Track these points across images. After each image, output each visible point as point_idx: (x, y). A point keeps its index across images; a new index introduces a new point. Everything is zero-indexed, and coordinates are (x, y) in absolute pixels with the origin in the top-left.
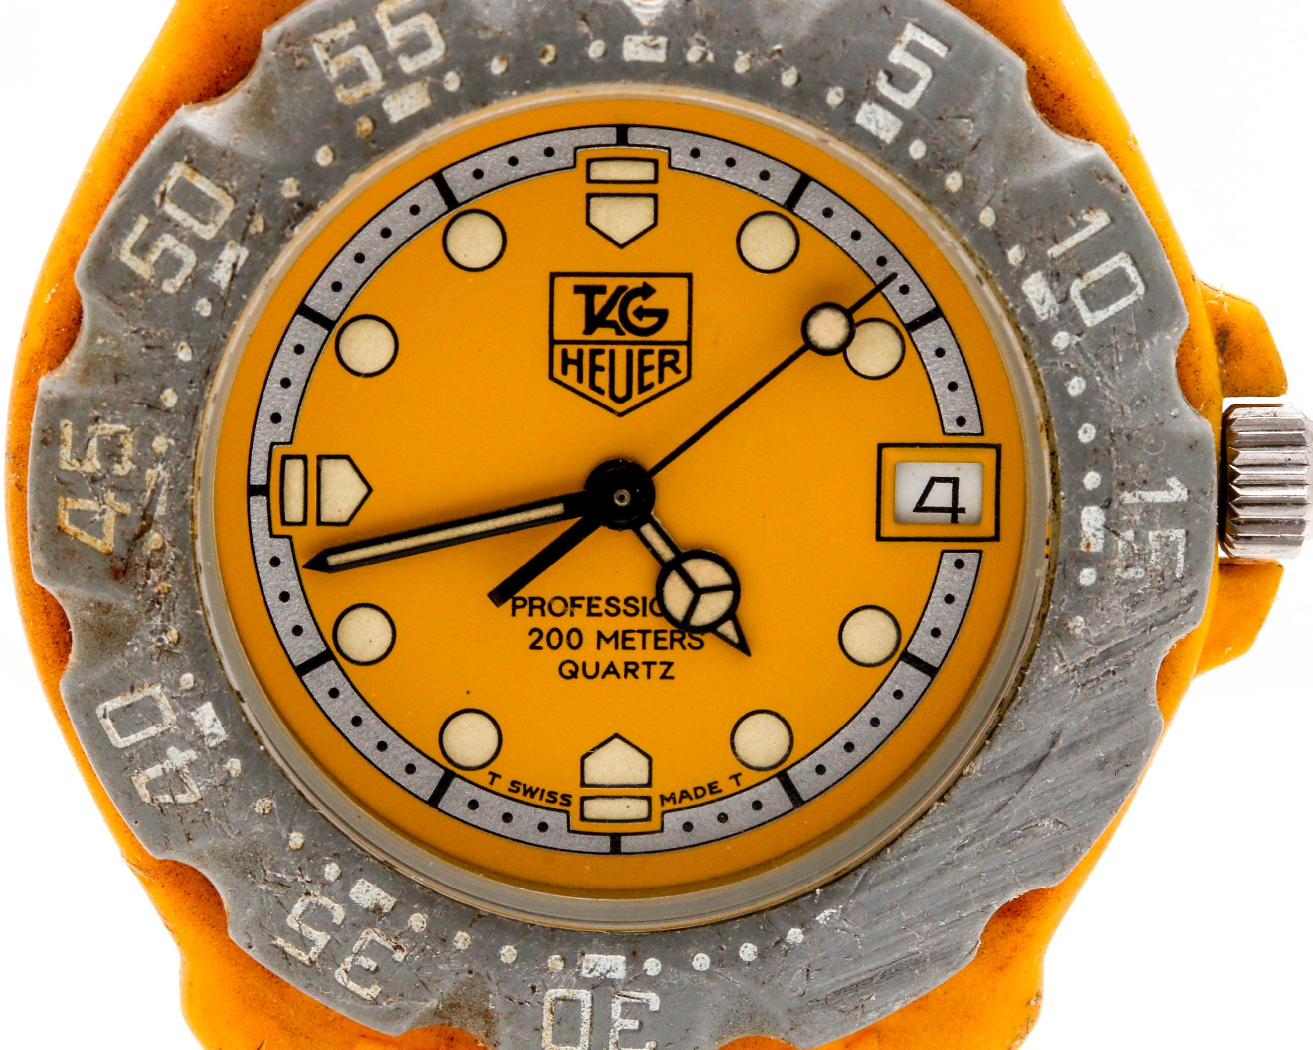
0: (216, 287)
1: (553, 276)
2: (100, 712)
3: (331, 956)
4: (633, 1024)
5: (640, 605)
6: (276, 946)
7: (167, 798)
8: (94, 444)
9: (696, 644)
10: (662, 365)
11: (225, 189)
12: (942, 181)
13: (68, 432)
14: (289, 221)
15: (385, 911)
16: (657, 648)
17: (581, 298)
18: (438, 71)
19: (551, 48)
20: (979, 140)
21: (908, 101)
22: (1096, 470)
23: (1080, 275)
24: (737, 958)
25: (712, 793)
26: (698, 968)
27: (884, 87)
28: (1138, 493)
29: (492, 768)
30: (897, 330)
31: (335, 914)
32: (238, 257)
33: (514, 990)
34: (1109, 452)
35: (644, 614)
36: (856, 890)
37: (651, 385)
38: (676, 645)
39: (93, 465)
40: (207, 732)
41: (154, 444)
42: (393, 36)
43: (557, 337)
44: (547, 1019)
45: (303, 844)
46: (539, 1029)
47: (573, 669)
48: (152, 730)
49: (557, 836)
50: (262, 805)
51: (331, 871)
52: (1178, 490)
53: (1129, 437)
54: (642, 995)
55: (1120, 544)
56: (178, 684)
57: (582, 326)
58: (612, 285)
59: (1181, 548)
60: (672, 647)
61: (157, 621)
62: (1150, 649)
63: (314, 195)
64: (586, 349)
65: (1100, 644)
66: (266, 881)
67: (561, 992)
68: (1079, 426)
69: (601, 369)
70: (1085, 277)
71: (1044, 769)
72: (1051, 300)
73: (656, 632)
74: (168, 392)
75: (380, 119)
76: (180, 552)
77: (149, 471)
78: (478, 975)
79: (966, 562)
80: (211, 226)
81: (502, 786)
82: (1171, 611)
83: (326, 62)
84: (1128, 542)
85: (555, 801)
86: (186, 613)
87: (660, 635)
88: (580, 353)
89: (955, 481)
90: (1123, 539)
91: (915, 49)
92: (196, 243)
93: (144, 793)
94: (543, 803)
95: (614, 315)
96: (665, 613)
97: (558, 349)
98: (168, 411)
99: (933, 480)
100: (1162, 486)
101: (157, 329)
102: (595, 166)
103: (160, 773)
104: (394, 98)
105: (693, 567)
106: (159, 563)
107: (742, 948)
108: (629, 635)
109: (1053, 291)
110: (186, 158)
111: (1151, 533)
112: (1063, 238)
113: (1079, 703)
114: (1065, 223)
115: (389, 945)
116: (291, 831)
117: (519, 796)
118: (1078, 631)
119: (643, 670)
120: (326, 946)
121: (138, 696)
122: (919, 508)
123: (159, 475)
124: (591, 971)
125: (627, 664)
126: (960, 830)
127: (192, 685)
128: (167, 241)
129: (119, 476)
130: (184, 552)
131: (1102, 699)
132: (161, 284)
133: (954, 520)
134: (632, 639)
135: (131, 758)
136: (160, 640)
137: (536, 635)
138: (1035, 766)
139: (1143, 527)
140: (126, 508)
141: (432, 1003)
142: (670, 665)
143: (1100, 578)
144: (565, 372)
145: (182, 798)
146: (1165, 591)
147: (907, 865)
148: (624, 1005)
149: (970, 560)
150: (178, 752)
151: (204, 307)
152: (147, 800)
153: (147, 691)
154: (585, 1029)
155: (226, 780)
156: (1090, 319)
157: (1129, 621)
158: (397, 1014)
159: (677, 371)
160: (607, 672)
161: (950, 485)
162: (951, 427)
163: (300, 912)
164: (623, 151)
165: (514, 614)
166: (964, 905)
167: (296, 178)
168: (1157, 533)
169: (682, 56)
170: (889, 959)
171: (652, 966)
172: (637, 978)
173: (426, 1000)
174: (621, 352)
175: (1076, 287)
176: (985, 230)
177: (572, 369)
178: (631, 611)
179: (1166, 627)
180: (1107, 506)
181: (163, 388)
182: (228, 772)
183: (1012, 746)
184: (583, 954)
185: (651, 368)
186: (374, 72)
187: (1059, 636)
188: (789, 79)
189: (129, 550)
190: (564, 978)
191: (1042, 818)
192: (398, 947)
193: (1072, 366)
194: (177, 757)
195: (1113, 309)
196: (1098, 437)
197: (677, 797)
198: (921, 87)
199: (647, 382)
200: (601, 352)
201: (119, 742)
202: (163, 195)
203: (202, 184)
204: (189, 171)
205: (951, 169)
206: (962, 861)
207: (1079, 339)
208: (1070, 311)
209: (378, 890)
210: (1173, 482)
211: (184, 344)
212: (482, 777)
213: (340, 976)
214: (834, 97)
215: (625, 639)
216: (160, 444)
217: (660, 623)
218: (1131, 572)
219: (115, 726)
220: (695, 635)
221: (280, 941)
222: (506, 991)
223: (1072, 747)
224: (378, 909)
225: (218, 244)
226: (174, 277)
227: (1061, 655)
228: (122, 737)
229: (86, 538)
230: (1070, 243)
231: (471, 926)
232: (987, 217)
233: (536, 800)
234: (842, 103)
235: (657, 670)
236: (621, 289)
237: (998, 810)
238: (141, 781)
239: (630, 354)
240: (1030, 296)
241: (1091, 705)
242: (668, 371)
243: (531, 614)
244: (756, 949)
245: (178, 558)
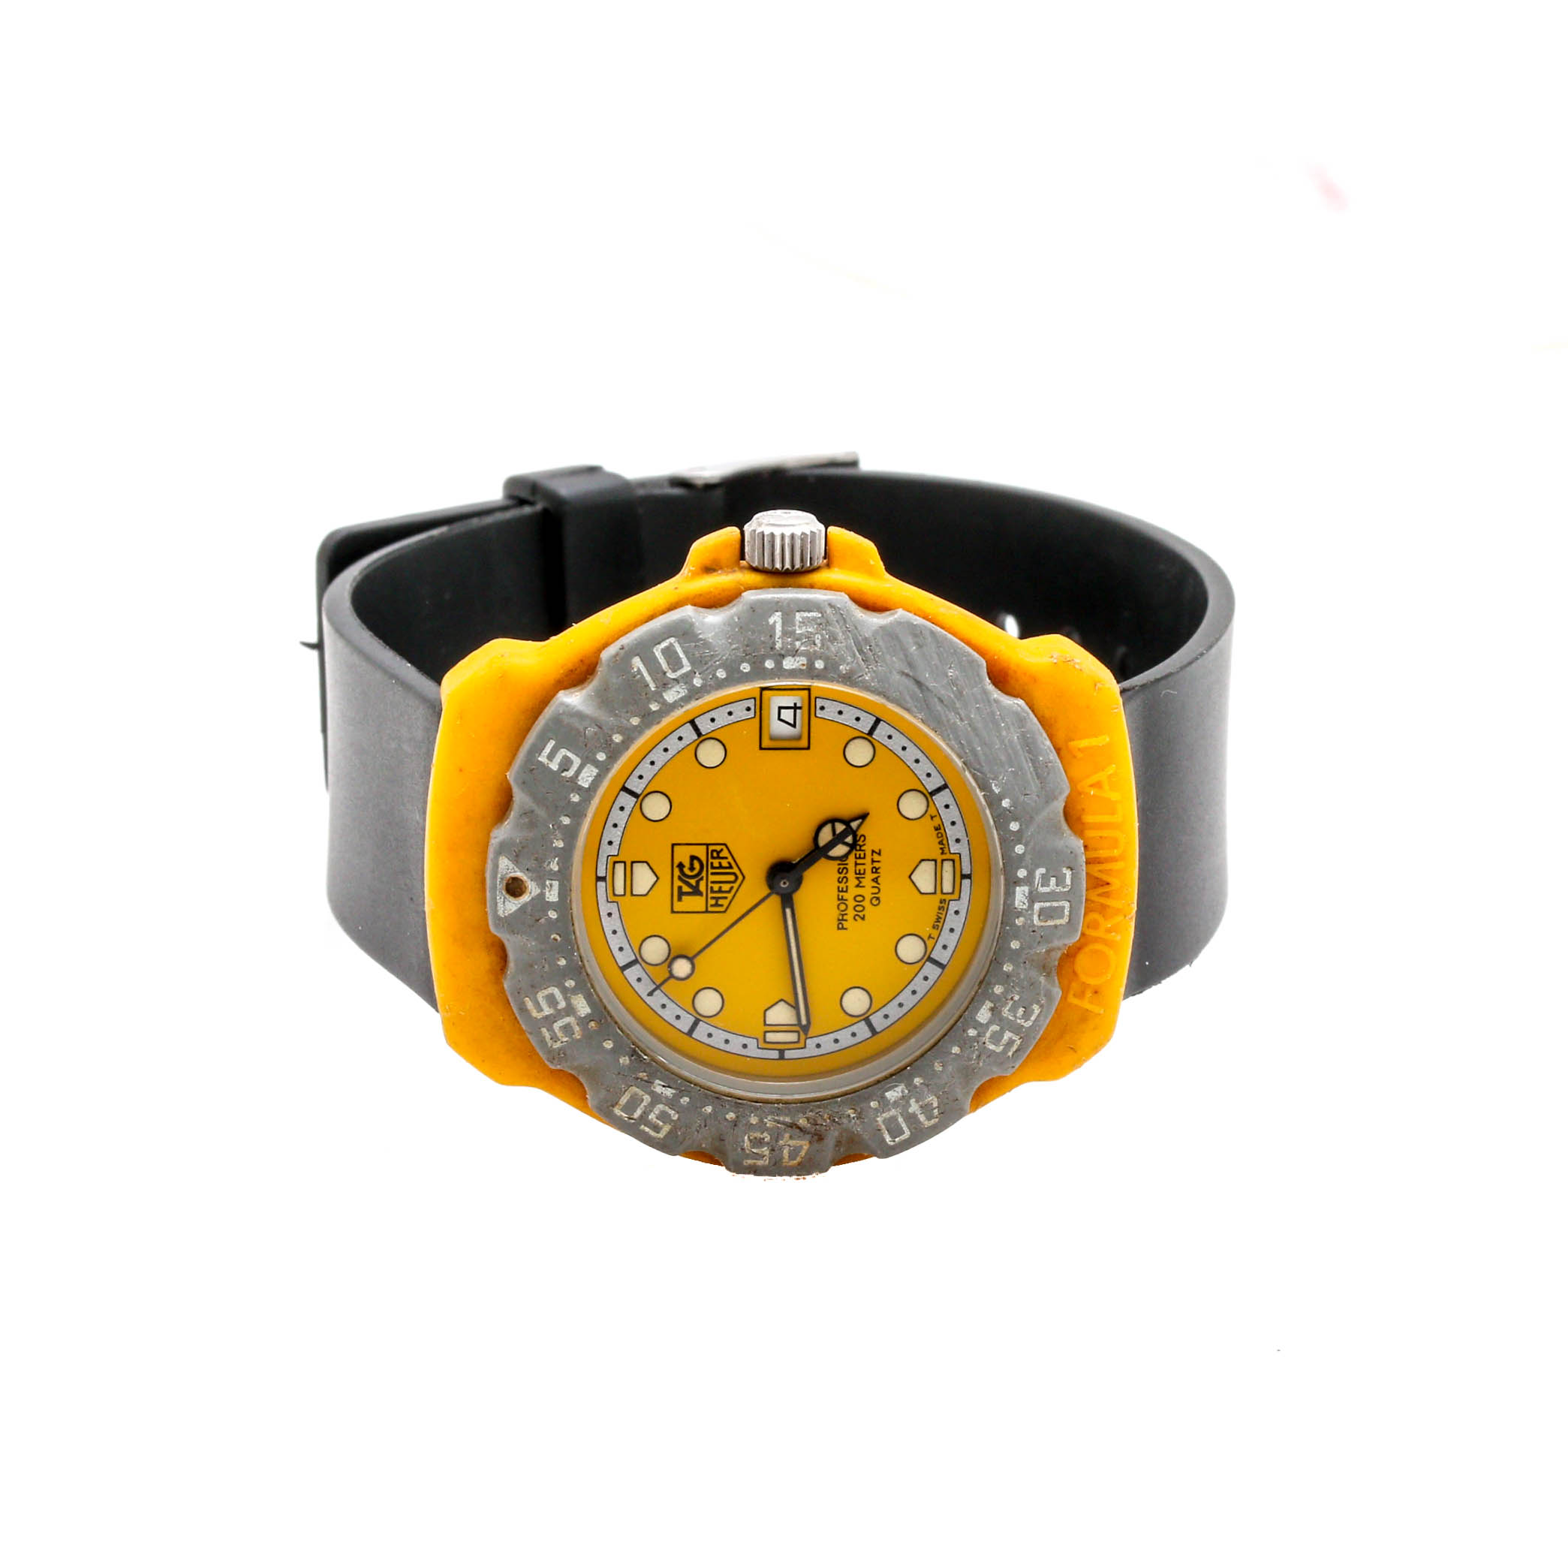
0: (674, 1095)
1: (673, 912)
2: (892, 1143)
3: (1017, 1029)
4: (1053, 880)
5: (842, 867)
6: (1013, 1055)
7: (936, 1111)
8: (754, 1150)
9: (862, 838)
10: (718, 857)
11: (626, 1091)
12: (617, 744)
13: (750, 1162)
14: (641, 1061)
15: (993, 1005)
16: (864, 858)
17: (684, 898)
18: (565, 991)
19: (552, 937)
20: (597, 725)
21: (577, 761)
22: (764, 663)
23: (665, 673)
24: (1018, 831)
25: (940, 829)
26: (1023, 851)
27: (570, 774)
28: (777, 639)
29: (926, 939)
30: (701, 742)
31: (995, 1030)
32: (660, 1085)
33: (1034, 941)
34: (755, 656)
35: (847, 864)
36: (981, 773)
37: (729, 863)
38: (863, 848)
39: (765, 1150)
40: (901, 1094)
41: (754, 1123)
42: (547, 1011)
43: (704, 910)
44: (1050, 923)
45: (958, 1046)
46: (1056, 926)
47: (874, 899)
48: (900, 1120)
49: (962, 905)
50: (938, 1067)
51: (972, 1032)
52: (776, 618)
53: (747, 646)
54: (1037, 878)
55: (803, 648)
56: (876, 1109)
57: (698, 897)
58: (677, 883)
59: (806, 614)
60: (864, 850)
61: (845, 1121)
62: (858, 627)
63: (628, 1049)
64: (710, 895)
65: (854, 655)
66: (978, 1063)
67: (1035, 918)
68: (742, 671)
69: (720, 887)
70: (666, 670)
71: (921, 679)
72: (677, 688)
73: (856, 858)
74: (727, 1116)
75: (589, 1018)
76: (809, 1110)
77: (768, 1125)
78: (1026, 959)
79: (821, 705)
80: (644, 1097)
81: (935, 933)
82: (838, 616)
83: (562, 1042)
84: (802, 644)
85: (943, 907)
86: (840, 1106)
87: (858, 856)
88: (713, 898)
89: (780, 708)
90: (800, 647)
91: (551, 757)
92: (652, 1104)
93: (933, 1122)
94: (944, 913)
95: (693, 882)
96: (846, 856)
97: (710, 909)
98: (737, 1117)
99: (779, 719)
100: (773, 627)
101: (696, 1122)
102: (617, 893)
103: (923, 1115)
104: (579, 1011)
105: (822, 842)
106: (814, 1120)
107: (1013, 829)
108: (858, 872)
109: (673, 687)
110: (611, 1108)
111: (798, 632)
112: (646, 681)
113: (886, 664)
114: (638, 681)
115: (1011, 1003)
116: (951, 1053)
117: (940, 925)
118: (848, 668)
119: (875, 865)
120: (1012, 1032)
121: (883, 1127)
122: (794, 725)
123: (770, 1120)
124: (1024, 904)
125: (873, 872)
126: (952, 721)
127: (877, 1102)
128: (652, 1117)
129: (771, 1138)
130: (808, 1108)
131: (885, 650)
132: (673, 1120)
133: (800, 708)
134: (860, 870)
135: (916, 1129)
136: (854, 1118)
137: (857, 917)
138: (919, 684)
139: (794, 636)
140: (787, 1135)
141: (1042, 979)
142: (873, 851)
143: (820, 658)
144: (722, 905)
145: (935, 1104)
146: (828, 622)
147: (970, 748)
148: (1042, 886)
149: (820, 703)
150: (911, 1108)
151: (685, 1100)
152: (937, 1120)
153: (880, 1123)
154: (1055, 904)
155: (925, 1084)
156: (687, 668)
157: (843, 641)
158: (1049, 995)
159: (722, 850)
160: (877, 882)
161: (782, 711)
162: (751, 714)
163: (994, 1046)
164: (609, 879)
165: (846, 929)
166: (993, 714)
167: (619, 1057)
168: (797, 628)
169: (555, 872)
170: (1021, 752)
171: (1022, 873)
172: (1029, 880)
173: (1040, 983)
174: (712, 878)
175: (671, 675)
176: (642, 722)
177: (720, 902)
178: (845, 871)
179: (848, 620)
180: (783, 656)
181: (726, 1119)
182: (921, 1084)
183: (908, 698)
184: (1015, 908)
185: (720, 863)
186: (567, 1020)
187: (850, 678)
188: (566, 821)
189: (808, 1133)
190: (1028, 917)
191: (947, 676)
192: (1012, 999)
193: (711, 677)
194: (914, 1107)
195: (682, 655)
196: (748, 662)
197: (942, 846)
198: (570, 754)
199: (727, 865)
200: (712, 888)
201: (907, 1134)
202: (630, 1118)
203: (624, 1100)
204: (617, 1106)
205: (611, 740)
206: (970, 719)
207: (697, 673)
208: (683, 678)
209: (982, 1010)
210: (771, 621)
211: (703, 1110)
212: (930, 943)
213: (1029, 1024)
214: (575, 798)
215: (860, 874)
216: (754, 1120)
217: (852, 857)
218: (817, 641)
219: (899, 1137)
220: (858, 838)
221: (1010, 1054)
222: (1035, 945)
223: (910, 665)
224: (992, 1009)
225: (653, 1094)
226: (670, 1115)
227: (860, 676)
228: (904, 1133)
229: (803, 1153)
230: (648, 678)
231: (1000, 964)
232: (635, 721)
233: (943, 917)
234: (579, 794)
235: (876, 857)
236: (680, 878)
237: (942, 701)
238: (927, 1124)
239: (712, 874)
240: (676, 698)
241: (888, 657)
242: (721, 855)
243: (846, 920)
244: (1013, 823)
245: (811, 1111)
